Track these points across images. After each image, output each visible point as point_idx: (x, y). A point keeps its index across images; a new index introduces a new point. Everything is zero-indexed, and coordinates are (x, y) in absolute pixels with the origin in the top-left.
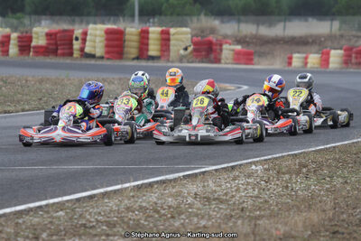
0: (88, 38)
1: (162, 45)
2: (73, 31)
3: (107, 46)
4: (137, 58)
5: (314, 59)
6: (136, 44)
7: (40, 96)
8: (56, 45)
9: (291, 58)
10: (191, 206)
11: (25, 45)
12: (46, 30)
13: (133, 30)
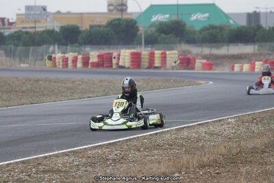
0: (121, 57)
1: (162, 61)
2: (112, 54)
3: (132, 62)
4: (149, 68)
5: (246, 67)
6: (147, 60)
7: (103, 89)
8: (103, 61)
9: (233, 67)
10: (204, 137)
11: (86, 62)
12: (97, 53)
13: (146, 52)
